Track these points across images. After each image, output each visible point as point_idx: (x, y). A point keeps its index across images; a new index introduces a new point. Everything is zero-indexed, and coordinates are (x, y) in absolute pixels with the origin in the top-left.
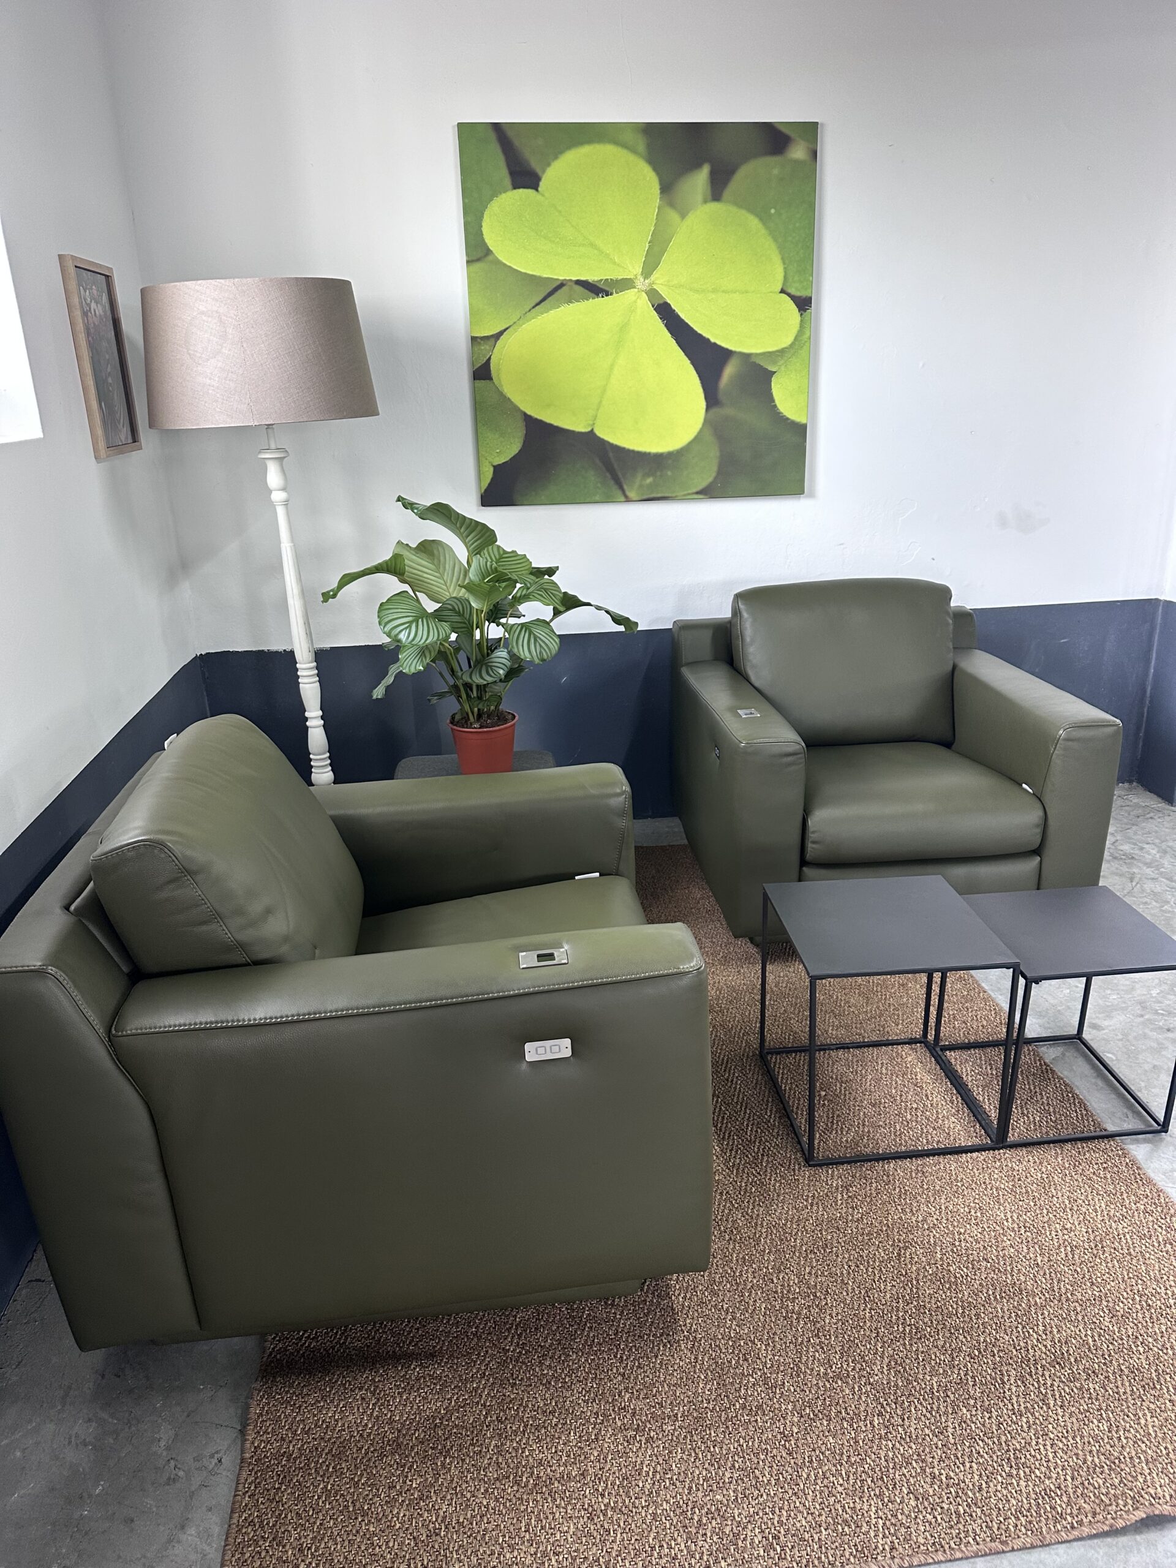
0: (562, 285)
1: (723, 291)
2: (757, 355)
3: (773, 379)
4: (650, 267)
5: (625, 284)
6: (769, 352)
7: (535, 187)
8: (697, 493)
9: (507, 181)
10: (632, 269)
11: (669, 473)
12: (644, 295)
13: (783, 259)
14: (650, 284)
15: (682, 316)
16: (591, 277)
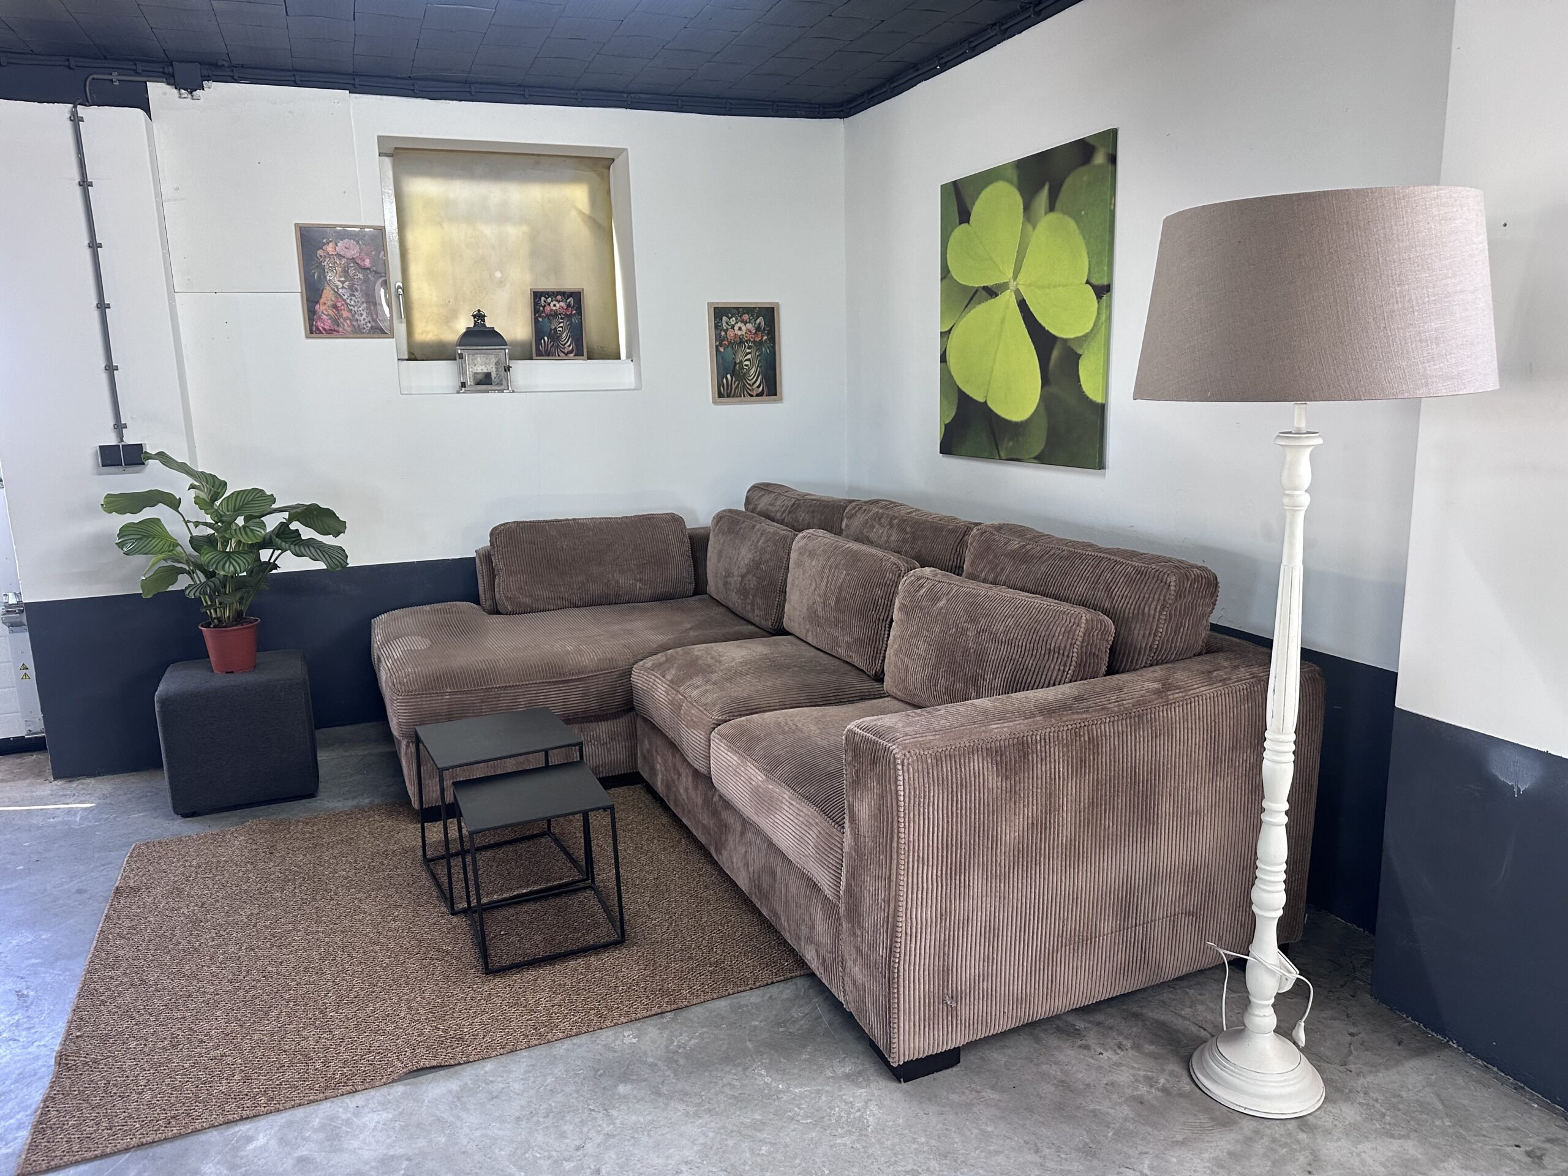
0: (977, 291)
1: (1055, 287)
2: (1071, 340)
3: (1080, 361)
4: (1016, 273)
5: (1003, 287)
6: (1078, 337)
8: (1035, 458)
9: (958, 220)
10: (1008, 274)
11: (1021, 439)
12: (1013, 296)
13: (1088, 253)
14: (1017, 284)
15: (1032, 309)
16: (989, 283)
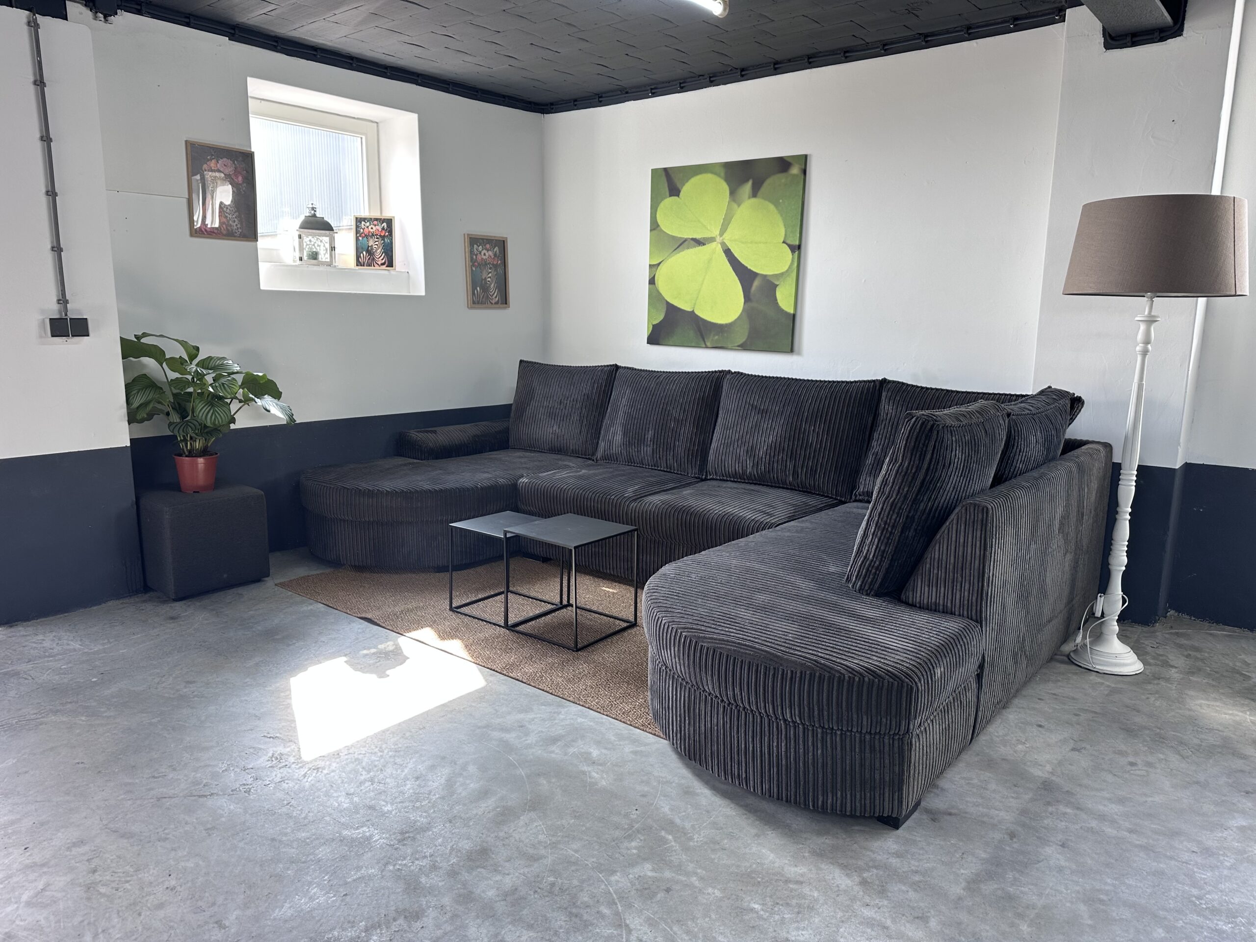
0: (686, 240)
1: (756, 243)
2: (770, 275)
3: (777, 289)
4: (722, 232)
5: (712, 240)
6: (776, 274)
7: (678, 195)
8: (739, 346)
9: (668, 194)
10: (715, 232)
11: (725, 335)
12: (720, 246)
13: (785, 225)
14: (722, 240)
15: (736, 255)
16: (698, 236)
